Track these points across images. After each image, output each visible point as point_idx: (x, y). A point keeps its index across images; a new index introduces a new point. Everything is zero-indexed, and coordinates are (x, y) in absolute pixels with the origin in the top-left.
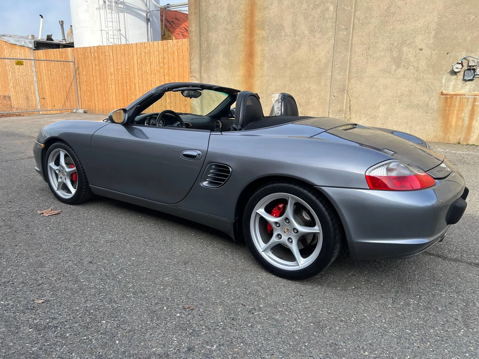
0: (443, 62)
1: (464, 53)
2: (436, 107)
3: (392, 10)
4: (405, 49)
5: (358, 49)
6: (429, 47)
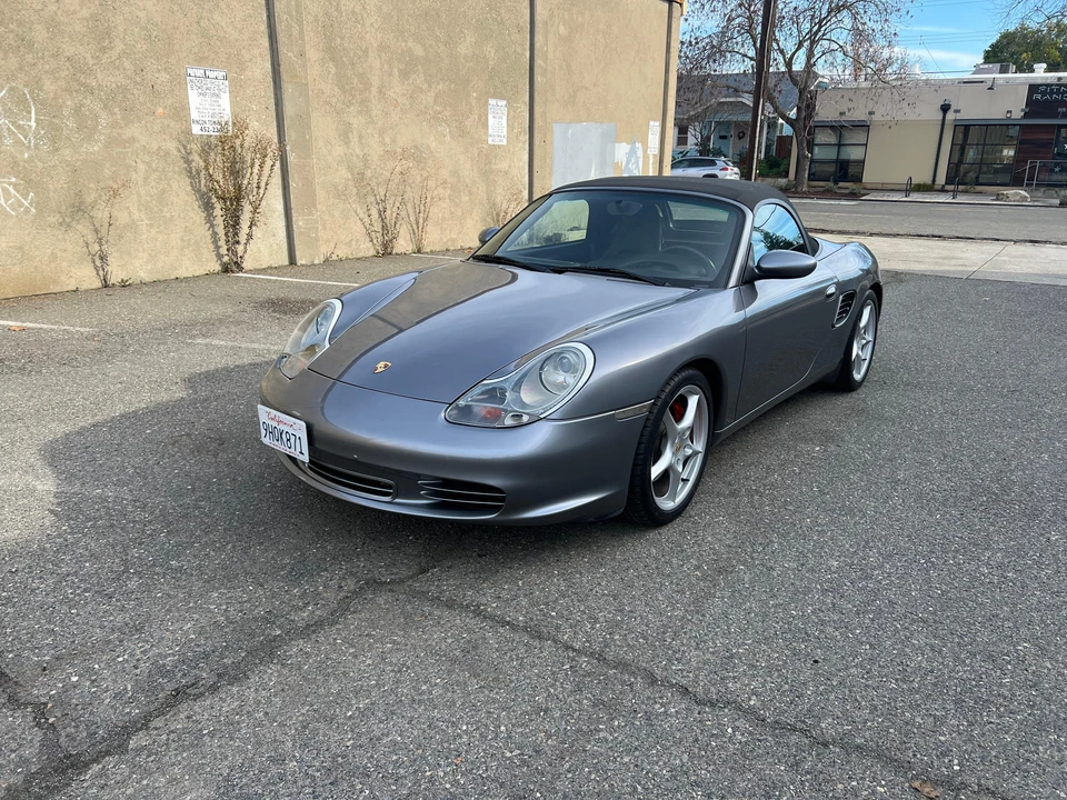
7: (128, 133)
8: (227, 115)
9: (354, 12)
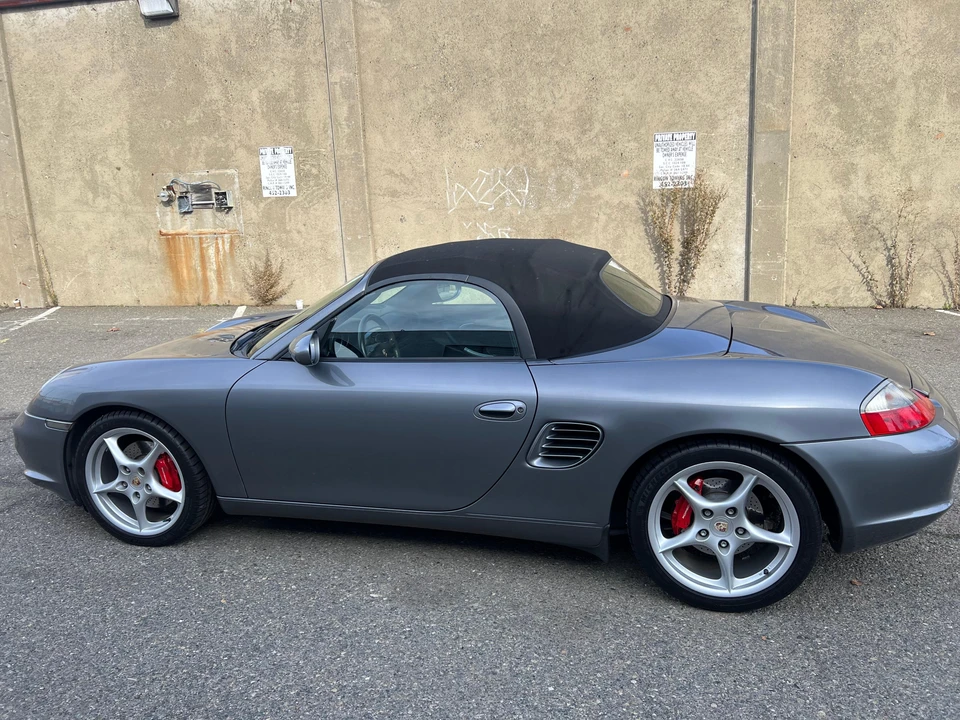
0: (151, 188)
1: (171, 174)
2: (159, 254)
3: (67, 108)
4: (98, 168)
5: (34, 167)
6: (127, 165)
7: (594, 193)
8: (692, 172)
9: (878, 45)
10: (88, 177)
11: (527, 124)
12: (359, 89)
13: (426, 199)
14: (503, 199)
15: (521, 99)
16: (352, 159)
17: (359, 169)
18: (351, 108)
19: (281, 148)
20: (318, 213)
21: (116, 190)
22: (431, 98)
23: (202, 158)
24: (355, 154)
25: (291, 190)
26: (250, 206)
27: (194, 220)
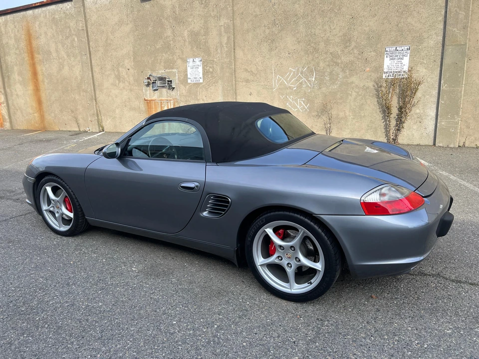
0: (141, 78)
1: (150, 72)
2: (144, 109)
3: (109, 42)
4: (120, 69)
5: (96, 69)
6: (132, 68)
7: (350, 80)
10: (117, 74)
11: (315, 43)
12: (232, 28)
13: (262, 83)
14: (301, 83)
15: (313, 31)
16: (228, 64)
17: (230, 69)
18: (228, 38)
19: (197, 59)
20: (212, 91)
21: (127, 79)
22: (267, 31)
23: (162, 64)
24: (230, 61)
25: (200, 80)
26: (182, 87)
27: (159, 93)
